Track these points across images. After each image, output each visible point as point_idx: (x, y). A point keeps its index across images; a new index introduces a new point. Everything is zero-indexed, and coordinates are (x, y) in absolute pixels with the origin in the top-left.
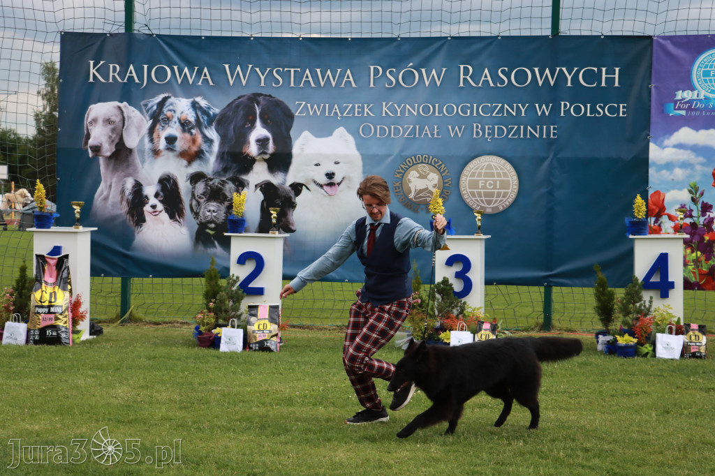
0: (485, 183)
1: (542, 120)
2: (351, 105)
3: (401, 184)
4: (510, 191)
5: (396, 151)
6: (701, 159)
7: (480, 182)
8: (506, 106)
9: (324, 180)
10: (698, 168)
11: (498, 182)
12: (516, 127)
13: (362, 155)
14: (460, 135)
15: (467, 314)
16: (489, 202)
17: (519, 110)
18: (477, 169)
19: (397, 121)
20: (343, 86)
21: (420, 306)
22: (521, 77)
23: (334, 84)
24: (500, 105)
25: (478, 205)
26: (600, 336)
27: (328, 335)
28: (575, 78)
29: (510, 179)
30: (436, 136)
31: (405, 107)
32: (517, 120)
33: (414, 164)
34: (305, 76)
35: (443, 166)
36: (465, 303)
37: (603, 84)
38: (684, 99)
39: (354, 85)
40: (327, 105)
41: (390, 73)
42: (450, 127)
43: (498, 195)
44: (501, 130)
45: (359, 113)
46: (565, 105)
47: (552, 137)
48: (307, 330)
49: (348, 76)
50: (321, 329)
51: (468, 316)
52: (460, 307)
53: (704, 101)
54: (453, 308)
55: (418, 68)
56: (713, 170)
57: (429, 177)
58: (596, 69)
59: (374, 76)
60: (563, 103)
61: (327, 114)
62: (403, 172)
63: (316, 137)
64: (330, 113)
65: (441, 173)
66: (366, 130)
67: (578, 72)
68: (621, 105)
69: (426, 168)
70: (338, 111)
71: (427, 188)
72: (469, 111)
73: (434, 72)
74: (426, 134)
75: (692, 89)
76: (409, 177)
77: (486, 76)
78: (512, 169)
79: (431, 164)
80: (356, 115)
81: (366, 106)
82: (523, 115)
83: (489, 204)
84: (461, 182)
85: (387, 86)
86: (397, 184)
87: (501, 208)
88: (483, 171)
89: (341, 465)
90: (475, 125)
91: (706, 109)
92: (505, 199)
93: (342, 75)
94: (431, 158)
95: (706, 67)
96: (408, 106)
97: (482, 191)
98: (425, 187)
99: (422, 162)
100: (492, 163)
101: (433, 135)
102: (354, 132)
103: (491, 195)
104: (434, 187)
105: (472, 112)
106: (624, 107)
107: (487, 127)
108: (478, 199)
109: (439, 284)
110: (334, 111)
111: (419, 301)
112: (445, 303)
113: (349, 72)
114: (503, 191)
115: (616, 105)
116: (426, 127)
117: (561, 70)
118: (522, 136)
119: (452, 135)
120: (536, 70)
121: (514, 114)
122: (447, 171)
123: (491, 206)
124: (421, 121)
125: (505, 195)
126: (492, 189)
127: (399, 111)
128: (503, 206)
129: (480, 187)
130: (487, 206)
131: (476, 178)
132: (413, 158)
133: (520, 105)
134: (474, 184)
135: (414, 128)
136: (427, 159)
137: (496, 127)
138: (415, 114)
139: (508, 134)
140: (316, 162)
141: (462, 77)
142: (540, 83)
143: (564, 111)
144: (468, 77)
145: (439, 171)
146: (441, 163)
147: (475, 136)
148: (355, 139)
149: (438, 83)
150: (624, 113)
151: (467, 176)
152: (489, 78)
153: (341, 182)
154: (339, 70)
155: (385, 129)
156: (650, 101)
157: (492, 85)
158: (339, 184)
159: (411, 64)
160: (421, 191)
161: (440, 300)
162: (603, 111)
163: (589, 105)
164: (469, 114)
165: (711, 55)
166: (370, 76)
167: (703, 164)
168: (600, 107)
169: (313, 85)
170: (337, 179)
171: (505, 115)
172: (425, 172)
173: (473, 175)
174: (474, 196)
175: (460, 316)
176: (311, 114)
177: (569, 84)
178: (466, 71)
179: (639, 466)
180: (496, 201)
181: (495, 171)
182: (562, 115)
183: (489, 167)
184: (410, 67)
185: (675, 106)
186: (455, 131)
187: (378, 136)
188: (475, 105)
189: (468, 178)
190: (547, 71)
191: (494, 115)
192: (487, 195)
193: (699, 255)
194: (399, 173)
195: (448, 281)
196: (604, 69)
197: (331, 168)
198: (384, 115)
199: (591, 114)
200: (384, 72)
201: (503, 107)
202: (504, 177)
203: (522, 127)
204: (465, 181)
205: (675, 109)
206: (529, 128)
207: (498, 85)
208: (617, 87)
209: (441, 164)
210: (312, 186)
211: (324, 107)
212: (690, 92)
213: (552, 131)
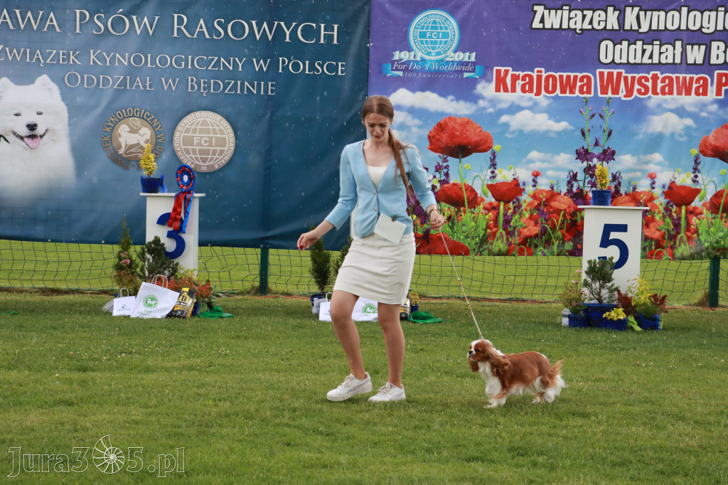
0: (201, 140)
1: (260, 76)
2: (55, 51)
3: (111, 138)
4: (226, 149)
5: (104, 102)
6: (417, 122)
7: (195, 138)
8: (222, 59)
9: (24, 131)
10: (415, 130)
11: (214, 139)
12: (233, 82)
13: (67, 105)
14: (174, 89)
15: (179, 277)
16: (204, 160)
17: (235, 65)
18: (192, 125)
19: (106, 71)
20: (45, 30)
21: (130, 266)
22: (238, 30)
23: (35, 27)
24: (216, 58)
25: (192, 163)
26: (315, 299)
27: (29, 298)
28: (294, 34)
29: (226, 136)
30: (148, 88)
31: (115, 56)
32: (233, 75)
33: (124, 118)
34: (2, 17)
35: (156, 120)
36: (177, 264)
37: (322, 41)
38: (402, 60)
39: (58, 30)
40: (28, 50)
41: (98, 18)
42: (163, 79)
43: (214, 153)
44: (217, 85)
45: (63, 60)
46: (284, 62)
47: (270, 93)
48: (5, 293)
49: (51, 19)
50: (22, 292)
51: (181, 278)
52: (173, 268)
53: (421, 63)
54: (165, 269)
55: (128, 15)
56: (428, 132)
57: (140, 132)
58: (314, 25)
59: (80, 21)
60: (281, 59)
61: (28, 60)
62: (113, 125)
63: (16, 84)
64: (31, 58)
65: (154, 129)
66: (72, 79)
67: (296, 27)
68: (340, 63)
69: (137, 122)
70: (40, 57)
71: (139, 144)
72: (183, 63)
73: (146, 20)
74: (138, 86)
75: (410, 50)
76: (119, 131)
77: (201, 27)
78: (229, 126)
79: (143, 118)
80: (61, 62)
81: (71, 52)
82: (240, 69)
83: (204, 163)
84: (175, 138)
85: (95, 32)
86: (106, 139)
87: (217, 167)
88: (199, 127)
89: (33, 429)
90: (190, 78)
91: (422, 70)
92: (221, 157)
93: (44, 19)
94: (143, 111)
95: (422, 28)
96: (117, 55)
97: (197, 148)
98: (137, 142)
99: (133, 116)
100: (208, 119)
101: (145, 87)
102: (59, 81)
103: (207, 152)
104: (147, 142)
105: (186, 65)
106: (342, 66)
107: (202, 81)
108: (193, 156)
109: (149, 243)
110: (36, 57)
111: (129, 261)
112: (156, 263)
113: (52, 15)
114: (219, 148)
115: (335, 63)
116: (138, 78)
117: (279, 25)
118: (239, 92)
119: (166, 88)
120: (254, 23)
121: (231, 68)
122: (160, 126)
123: (206, 164)
124: (132, 72)
125: (221, 152)
126: (208, 146)
127: (108, 60)
128: (219, 165)
129: (195, 144)
130: (202, 164)
131: (190, 134)
132: (124, 111)
133: (237, 59)
134: (188, 141)
135: (125, 79)
136: (139, 113)
137: (212, 81)
138: (126, 64)
139: (224, 89)
140: (16, 112)
141: (176, 26)
142: (258, 37)
143: (282, 67)
144: (182, 27)
145: (152, 125)
146: (153, 117)
147: (189, 90)
148: (60, 89)
149: (151, 32)
150: (342, 71)
151: (181, 132)
152: (205, 29)
153: (44, 135)
154: (41, 12)
155: (93, 79)
156: (368, 60)
157: (207, 36)
158: (41, 137)
159: (121, 10)
160: (132, 146)
161: (151, 261)
162: (322, 69)
163: (307, 62)
164: (183, 67)
165: (427, 16)
166: (76, 20)
167: (420, 127)
168: (318, 64)
169: (11, 27)
170: (39, 131)
171: (222, 69)
172: (137, 126)
173: (187, 131)
174: (188, 153)
175: (172, 278)
176: (10, 58)
177: (288, 40)
178: (180, 20)
179: (345, 424)
180: (212, 159)
181: (210, 127)
182: (280, 71)
183: (205, 123)
184: (120, 13)
185: (392, 66)
186: (169, 85)
187: (85, 86)
188: (190, 57)
189: (183, 134)
190: (265, 25)
191: (209, 68)
192: (202, 152)
193: (414, 219)
194: (108, 126)
195: (159, 241)
196: (323, 26)
197: (33, 119)
198: (91, 63)
199: (309, 71)
200: (92, 17)
201: (219, 61)
202: (220, 134)
203: (239, 82)
204: (179, 136)
205: (392, 70)
206: (246, 83)
207: (214, 37)
208: (335, 44)
209: (154, 119)
210: (11, 138)
211: (25, 53)
212: (407, 52)
213: (270, 88)
